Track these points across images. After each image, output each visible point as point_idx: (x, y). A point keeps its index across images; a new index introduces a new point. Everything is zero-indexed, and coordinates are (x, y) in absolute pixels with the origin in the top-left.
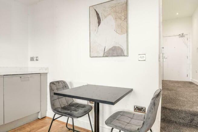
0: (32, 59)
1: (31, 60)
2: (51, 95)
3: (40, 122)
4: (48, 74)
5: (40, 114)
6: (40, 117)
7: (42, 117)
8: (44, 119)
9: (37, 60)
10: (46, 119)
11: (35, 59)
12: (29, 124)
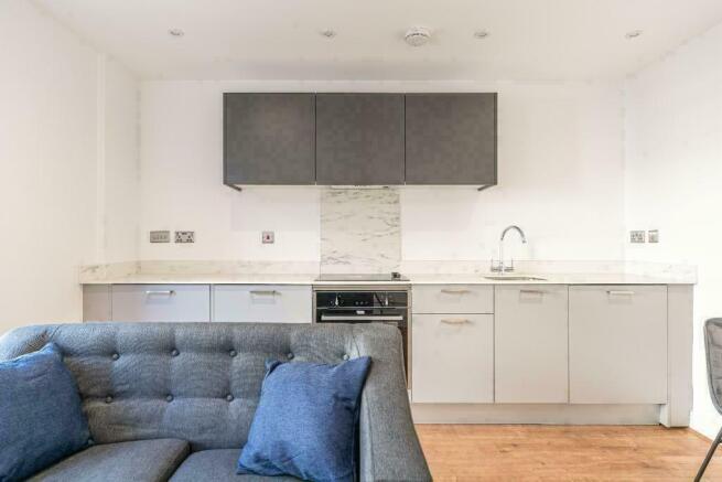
0: (637, 237)
1: (633, 240)
2: (712, 359)
3: (668, 436)
4: (695, 288)
5: (665, 411)
6: (664, 420)
7: (674, 425)
8: (681, 432)
9: (653, 240)
10: (690, 437)
11: (647, 239)
12: (632, 428)
